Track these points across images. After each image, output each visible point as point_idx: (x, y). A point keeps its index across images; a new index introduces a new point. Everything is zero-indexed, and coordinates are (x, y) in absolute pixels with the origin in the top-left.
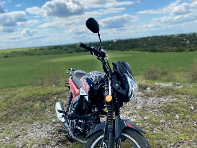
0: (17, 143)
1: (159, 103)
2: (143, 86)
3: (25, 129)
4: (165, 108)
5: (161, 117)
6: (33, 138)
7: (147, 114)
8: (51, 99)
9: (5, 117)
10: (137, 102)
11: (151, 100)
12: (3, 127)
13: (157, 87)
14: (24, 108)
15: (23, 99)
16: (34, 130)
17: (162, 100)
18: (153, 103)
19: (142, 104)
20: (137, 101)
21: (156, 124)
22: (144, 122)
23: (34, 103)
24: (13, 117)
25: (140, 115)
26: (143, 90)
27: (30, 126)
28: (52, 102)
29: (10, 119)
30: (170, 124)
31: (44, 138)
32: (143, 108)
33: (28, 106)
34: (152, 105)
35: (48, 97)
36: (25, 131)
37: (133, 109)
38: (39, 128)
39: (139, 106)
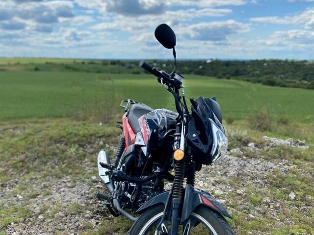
0: (33, 207)
1: (266, 170)
2: (243, 140)
3: (48, 185)
4: (274, 179)
5: (265, 194)
6: (58, 201)
7: (243, 185)
8: (94, 143)
9: (21, 164)
10: (229, 164)
11: (253, 164)
12: (15, 178)
13: (266, 144)
14: (51, 153)
15: (51, 139)
16: (62, 190)
17: (270, 166)
18: (255, 169)
19: (238, 169)
20: (230, 162)
21: (255, 203)
22: (237, 197)
23: (67, 147)
24: (32, 164)
25: (231, 185)
26: (242, 146)
27: (57, 183)
28: (95, 148)
29: (28, 168)
30: (278, 207)
31: (75, 204)
32: (238, 175)
33: (57, 151)
34: (253, 172)
35: (91, 139)
36: (47, 190)
37: (222, 175)
38: (69, 187)
39: (232, 172)
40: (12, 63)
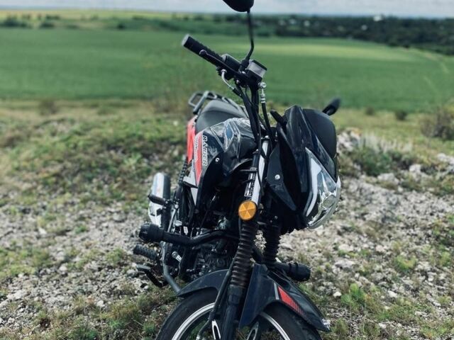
0: (56, 250)
1: (432, 214)
2: (403, 159)
3: (86, 216)
4: (443, 230)
5: (424, 255)
6: (95, 244)
7: (390, 236)
8: (164, 153)
9: (54, 179)
10: (371, 200)
11: (413, 200)
12: (44, 200)
13: (440, 167)
14: (100, 165)
15: (104, 142)
16: (105, 225)
17: (440, 207)
18: (414, 211)
19: (384, 210)
20: (374, 196)
21: (403, 271)
22: (375, 258)
23: (125, 156)
24: (72, 181)
25: (370, 236)
26: (399, 169)
27: (100, 213)
28: (166, 161)
29: (64, 185)
30: (443, 281)
31: (118, 250)
32: (383, 220)
33: (109, 162)
34: (411, 215)
35: (161, 146)
36: (83, 223)
37: (356, 218)
38: (117, 222)
39: (375, 213)
40: (88, 16)
